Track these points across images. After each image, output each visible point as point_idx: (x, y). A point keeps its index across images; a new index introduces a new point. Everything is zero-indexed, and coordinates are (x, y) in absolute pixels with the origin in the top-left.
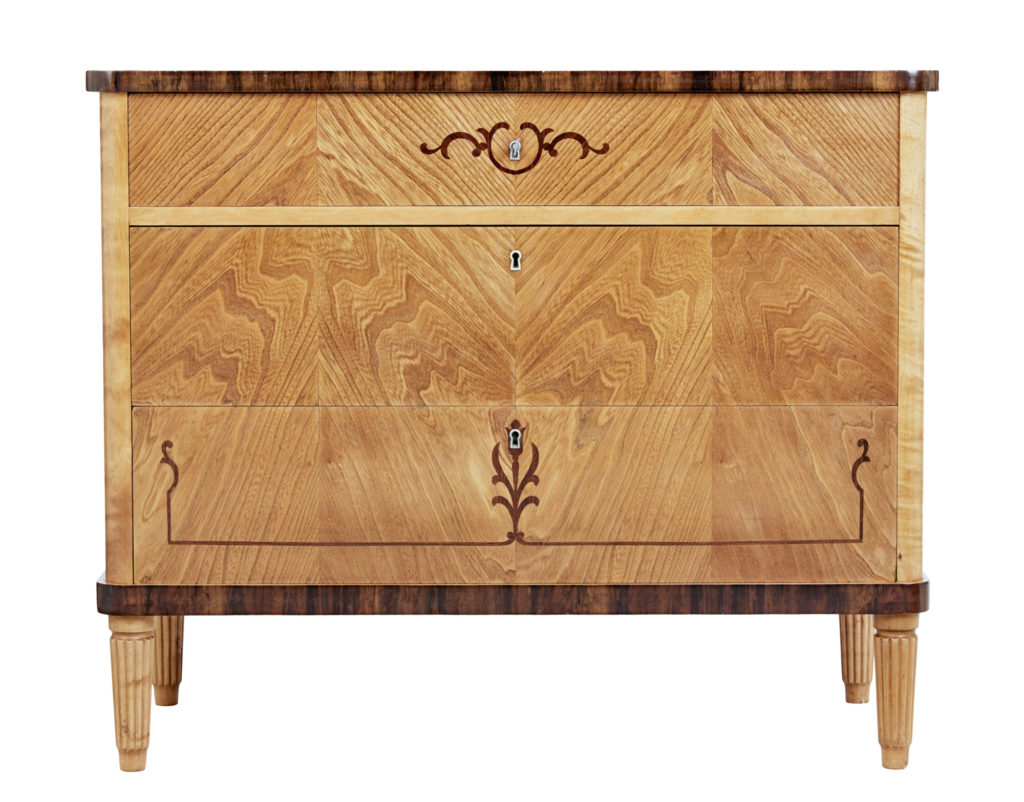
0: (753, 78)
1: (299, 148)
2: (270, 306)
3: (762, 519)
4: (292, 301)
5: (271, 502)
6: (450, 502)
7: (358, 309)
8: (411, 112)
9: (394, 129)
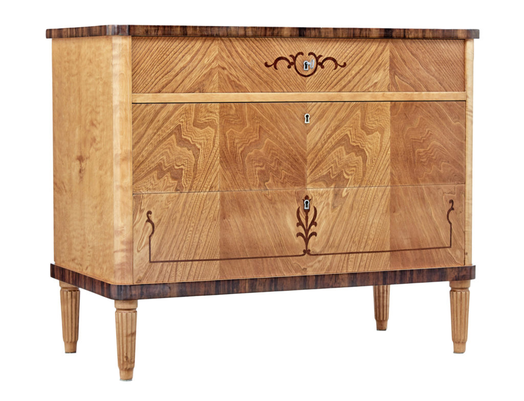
0: (409, 32)
1: (210, 64)
2: (197, 143)
3: (411, 239)
4: (207, 140)
5: (197, 240)
6: (278, 236)
7: (237, 143)
8: (260, 47)
9: (253, 55)
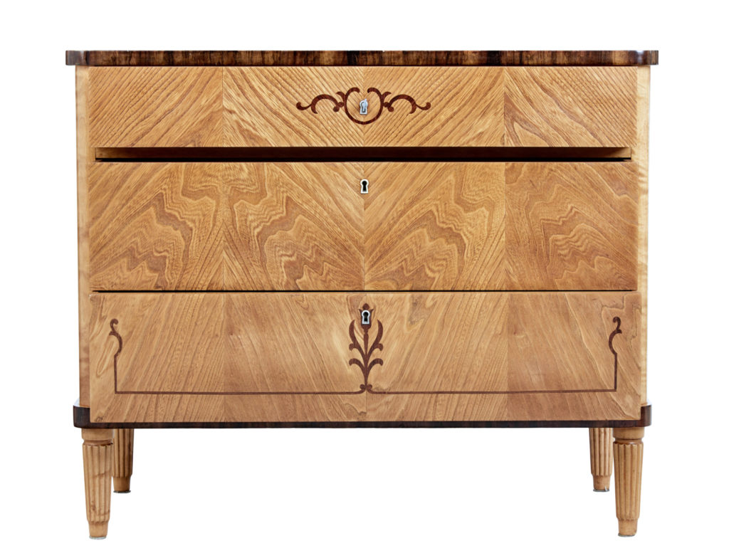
0: (529, 56)
1: (210, 106)
2: (188, 219)
3: (544, 375)
4: (204, 215)
5: (189, 363)
6: (319, 363)
7: (251, 221)
8: (289, 80)
9: (278, 92)
